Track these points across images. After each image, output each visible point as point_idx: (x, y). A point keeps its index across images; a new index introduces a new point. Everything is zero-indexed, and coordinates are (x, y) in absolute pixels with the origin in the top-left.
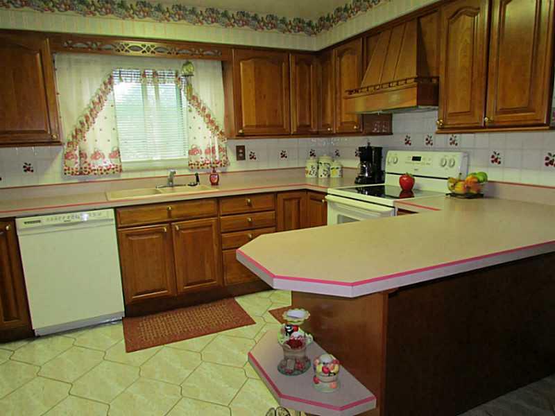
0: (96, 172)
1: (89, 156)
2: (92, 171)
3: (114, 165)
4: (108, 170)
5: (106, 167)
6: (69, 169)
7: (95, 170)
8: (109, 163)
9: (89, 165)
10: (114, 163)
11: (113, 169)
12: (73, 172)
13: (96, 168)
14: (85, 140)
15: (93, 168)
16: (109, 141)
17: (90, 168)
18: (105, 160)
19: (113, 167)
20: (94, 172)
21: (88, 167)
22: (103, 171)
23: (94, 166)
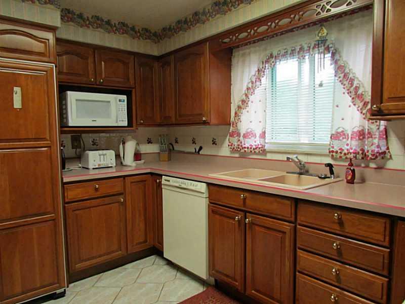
0: (246, 149)
1: (242, 135)
2: (243, 148)
3: (261, 145)
4: (256, 148)
5: (256, 145)
6: (231, 146)
7: (245, 148)
8: (258, 142)
9: (241, 143)
10: (261, 143)
11: (260, 148)
12: (234, 148)
13: (246, 146)
14: (241, 121)
15: (244, 146)
16: (260, 122)
17: (241, 146)
18: (256, 140)
19: (260, 146)
20: (244, 149)
21: (240, 144)
22: (252, 150)
23: (245, 144)
